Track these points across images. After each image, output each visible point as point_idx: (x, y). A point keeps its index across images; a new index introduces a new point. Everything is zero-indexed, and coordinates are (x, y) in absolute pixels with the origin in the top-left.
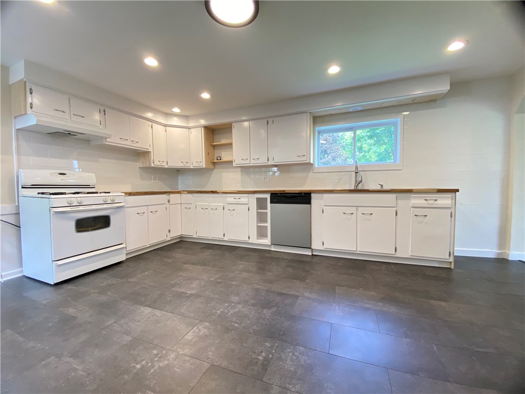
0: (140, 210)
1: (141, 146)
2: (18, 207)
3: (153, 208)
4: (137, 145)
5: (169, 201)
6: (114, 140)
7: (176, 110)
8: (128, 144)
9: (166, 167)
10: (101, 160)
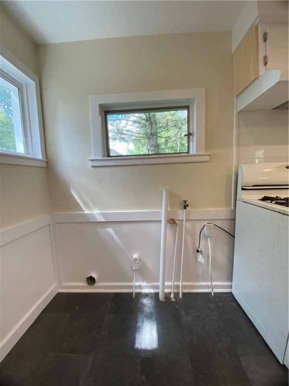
2: (234, 212)
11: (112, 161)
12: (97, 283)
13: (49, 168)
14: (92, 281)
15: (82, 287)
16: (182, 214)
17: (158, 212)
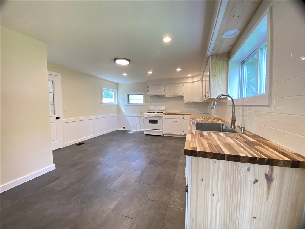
0: (170, 120)
1: (179, 94)
3: (175, 120)
4: (177, 95)
5: (184, 118)
6: (168, 95)
7: (190, 75)
8: (173, 95)
9: (192, 102)
10: (170, 102)
11: (129, 104)
12: (125, 128)
13: (118, 105)
14: (124, 128)
15: (122, 129)
16: (140, 115)
17: (136, 115)
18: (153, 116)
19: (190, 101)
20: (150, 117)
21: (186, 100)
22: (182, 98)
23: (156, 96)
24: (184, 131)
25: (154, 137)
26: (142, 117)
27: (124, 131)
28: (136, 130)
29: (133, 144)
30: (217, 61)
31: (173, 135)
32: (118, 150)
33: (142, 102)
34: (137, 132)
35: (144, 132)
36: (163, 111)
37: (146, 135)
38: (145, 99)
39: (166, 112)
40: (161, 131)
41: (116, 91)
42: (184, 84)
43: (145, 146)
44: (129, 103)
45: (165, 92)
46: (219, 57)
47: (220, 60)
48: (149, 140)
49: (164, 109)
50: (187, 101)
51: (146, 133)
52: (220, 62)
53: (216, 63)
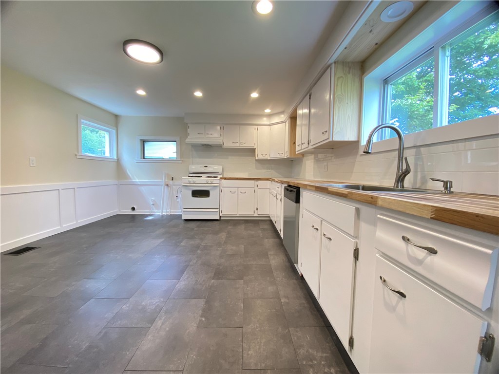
0: (233, 190)
1: (248, 145)
3: (243, 190)
4: (245, 145)
5: (257, 186)
6: (228, 144)
7: (268, 111)
8: (238, 146)
9: (269, 158)
10: (230, 157)
11: (144, 161)
12: (136, 211)
13: (118, 162)
14: (133, 209)
15: (129, 212)
16: (171, 182)
17: (162, 181)
18: (201, 183)
19: (266, 157)
20: (194, 184)
21: (259, 155)
22: (252, 151)
23: (205, 145)
24: (257, 209)
25: (204, 223)
26: (174, 187)
27: (133, 216)
28: (162, 212)
29: (162, 240)
30: (345, 74)
31: (237, 216)
32: (130, 255)
33: (174, 156)
34: (163, 216)
35: (181, 216)
36: (217, 173)
37: (186, 220)
38: (180, 151)
39: (223, 176)
40: (217, 211)
41: (114, 132)
42: (256, 127)
43: (192, 242)
44: (144, 158)
45: (222, 138)
46: (348, 68)
47: (349, 73)
48: (196, 229)
49: (220, 171)
50: (261, 157)
51: (184, 217)
52: (350, 76)
53: (342, 77)
